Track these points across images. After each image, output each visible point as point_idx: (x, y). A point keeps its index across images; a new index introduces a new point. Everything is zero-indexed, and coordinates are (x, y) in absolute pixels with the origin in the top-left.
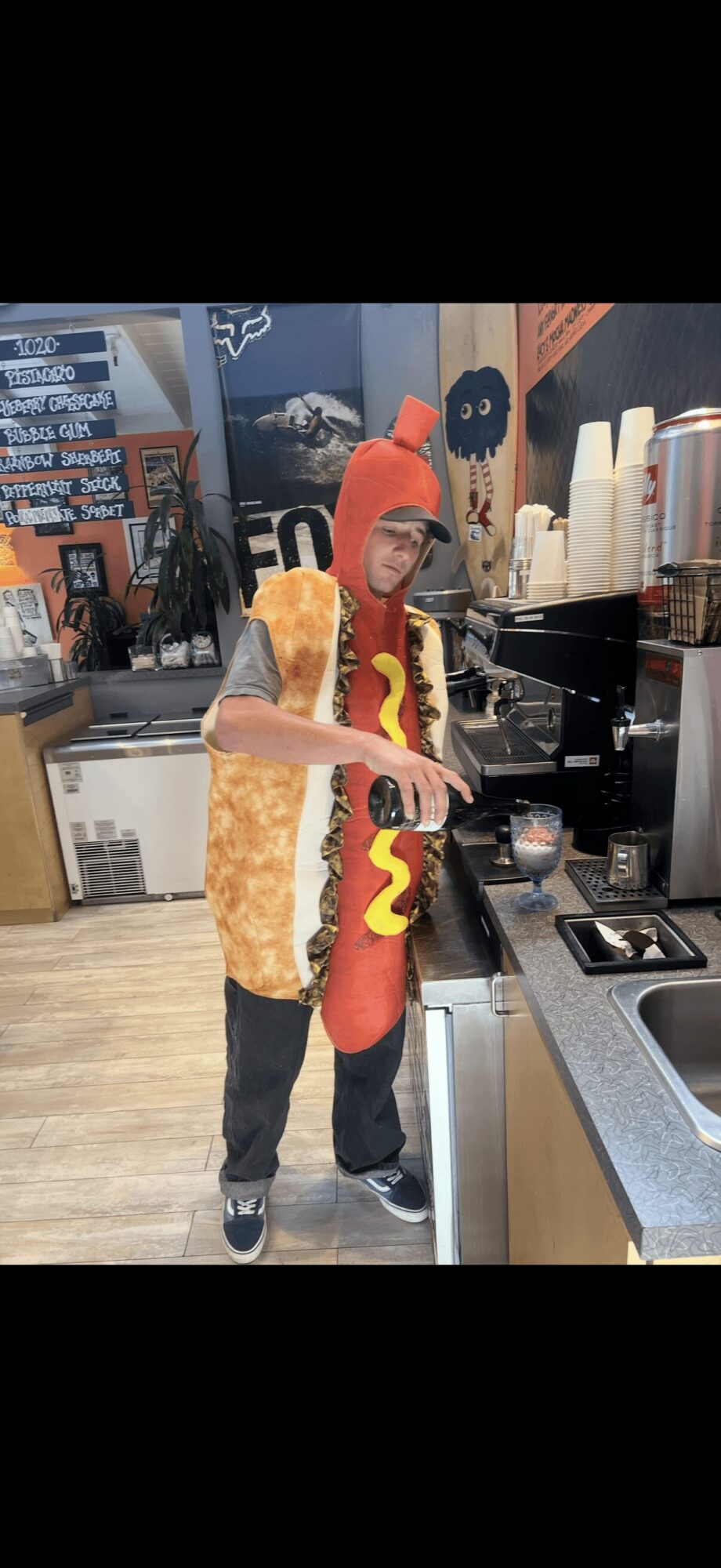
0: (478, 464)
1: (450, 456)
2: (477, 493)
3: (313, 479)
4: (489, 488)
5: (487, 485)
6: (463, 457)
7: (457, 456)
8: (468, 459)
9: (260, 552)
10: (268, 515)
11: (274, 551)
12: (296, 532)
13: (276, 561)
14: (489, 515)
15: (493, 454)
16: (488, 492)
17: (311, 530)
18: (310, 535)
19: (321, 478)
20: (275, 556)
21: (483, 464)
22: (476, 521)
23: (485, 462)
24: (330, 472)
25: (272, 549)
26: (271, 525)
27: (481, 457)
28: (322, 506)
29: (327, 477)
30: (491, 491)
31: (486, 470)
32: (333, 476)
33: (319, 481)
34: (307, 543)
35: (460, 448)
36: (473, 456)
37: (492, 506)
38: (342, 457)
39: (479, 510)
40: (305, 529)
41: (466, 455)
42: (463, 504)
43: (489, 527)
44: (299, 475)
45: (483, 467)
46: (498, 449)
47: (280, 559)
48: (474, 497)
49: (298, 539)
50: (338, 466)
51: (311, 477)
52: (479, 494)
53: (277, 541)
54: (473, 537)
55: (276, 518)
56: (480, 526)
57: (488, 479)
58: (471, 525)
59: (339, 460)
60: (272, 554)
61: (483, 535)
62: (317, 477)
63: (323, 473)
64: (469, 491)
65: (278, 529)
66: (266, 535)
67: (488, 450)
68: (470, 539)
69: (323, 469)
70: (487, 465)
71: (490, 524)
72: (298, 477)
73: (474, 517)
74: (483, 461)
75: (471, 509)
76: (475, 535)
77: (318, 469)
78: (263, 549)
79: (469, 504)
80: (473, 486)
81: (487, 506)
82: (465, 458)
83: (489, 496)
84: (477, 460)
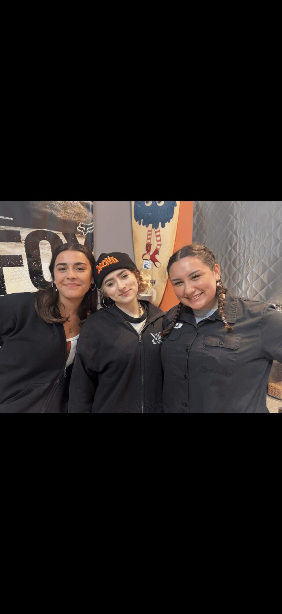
0: (153, 230)
1: (135, 224)
2: (151, 245)
3: (56, 214)
4: (159, 243)
5: (157, 241)
6: (143, 225)
7: (140, 224)
8: (147, 226)
9: (8, 255)
10: (18, 229)
11: (21, 256)
12: (40, 246)
13: (22, 263)
14: (157, 257)
15: (163, 226)
16: (158, 245)
17: (51, 247)
18: (51, 250)
19: (61, 215)
20: (22, 259)
21: (156, 230)
22: (149, 259)
23: (158, 229)
24: (67, 212)
25: (19, 254)
26: (20, 237)
27: (155, 226)
28: (61, 233)
29: (65, 215)
30: (160, 245)
31: (158, 234)
32: (69, 216)
33: (60, 216)
34: (47, 255)
35: (142, 220)
36: (150, 226)
37: (159, 252)
38: (76, 206)
39: (151, 253)
40: (47, 245)
41: (146, 224)
42: (140, 249)
43: (156, 263)
44: (45, 208)
45: (156, 232)
46: (167, 224)
47: (25, 262)
48: (148, 247)
49: (41, 251)
50: (73, 210)
51: (55, 213)
52: (152, 246)
53: (24, 249)
54: (145, 267)
55: (25, 233)
56: (151, 262)
57: (158, 238)
58: (145, 261)
59: (74, 207)
60: (20, 258)
61: (152, 266)
62: (58, 213)
63: (63, 213)
64: (146, 243)
65: (25, 241)
66: (14, 243)
67: (160, 223)
68: (143, 268)
69: (63, 209)
70: (159, 231)
71: (157, 261)
72: (44, 209)
73: (148, 257)
74: (156, 229)
75: (146, 252)
76: (147, 266)
77: (59, 209)
78: (11, 253)
79: (145, 250)
80: (149, 241)
81: (157, 252)
82: (145, 226)
83: (158, 247)
84: (153, 228)
